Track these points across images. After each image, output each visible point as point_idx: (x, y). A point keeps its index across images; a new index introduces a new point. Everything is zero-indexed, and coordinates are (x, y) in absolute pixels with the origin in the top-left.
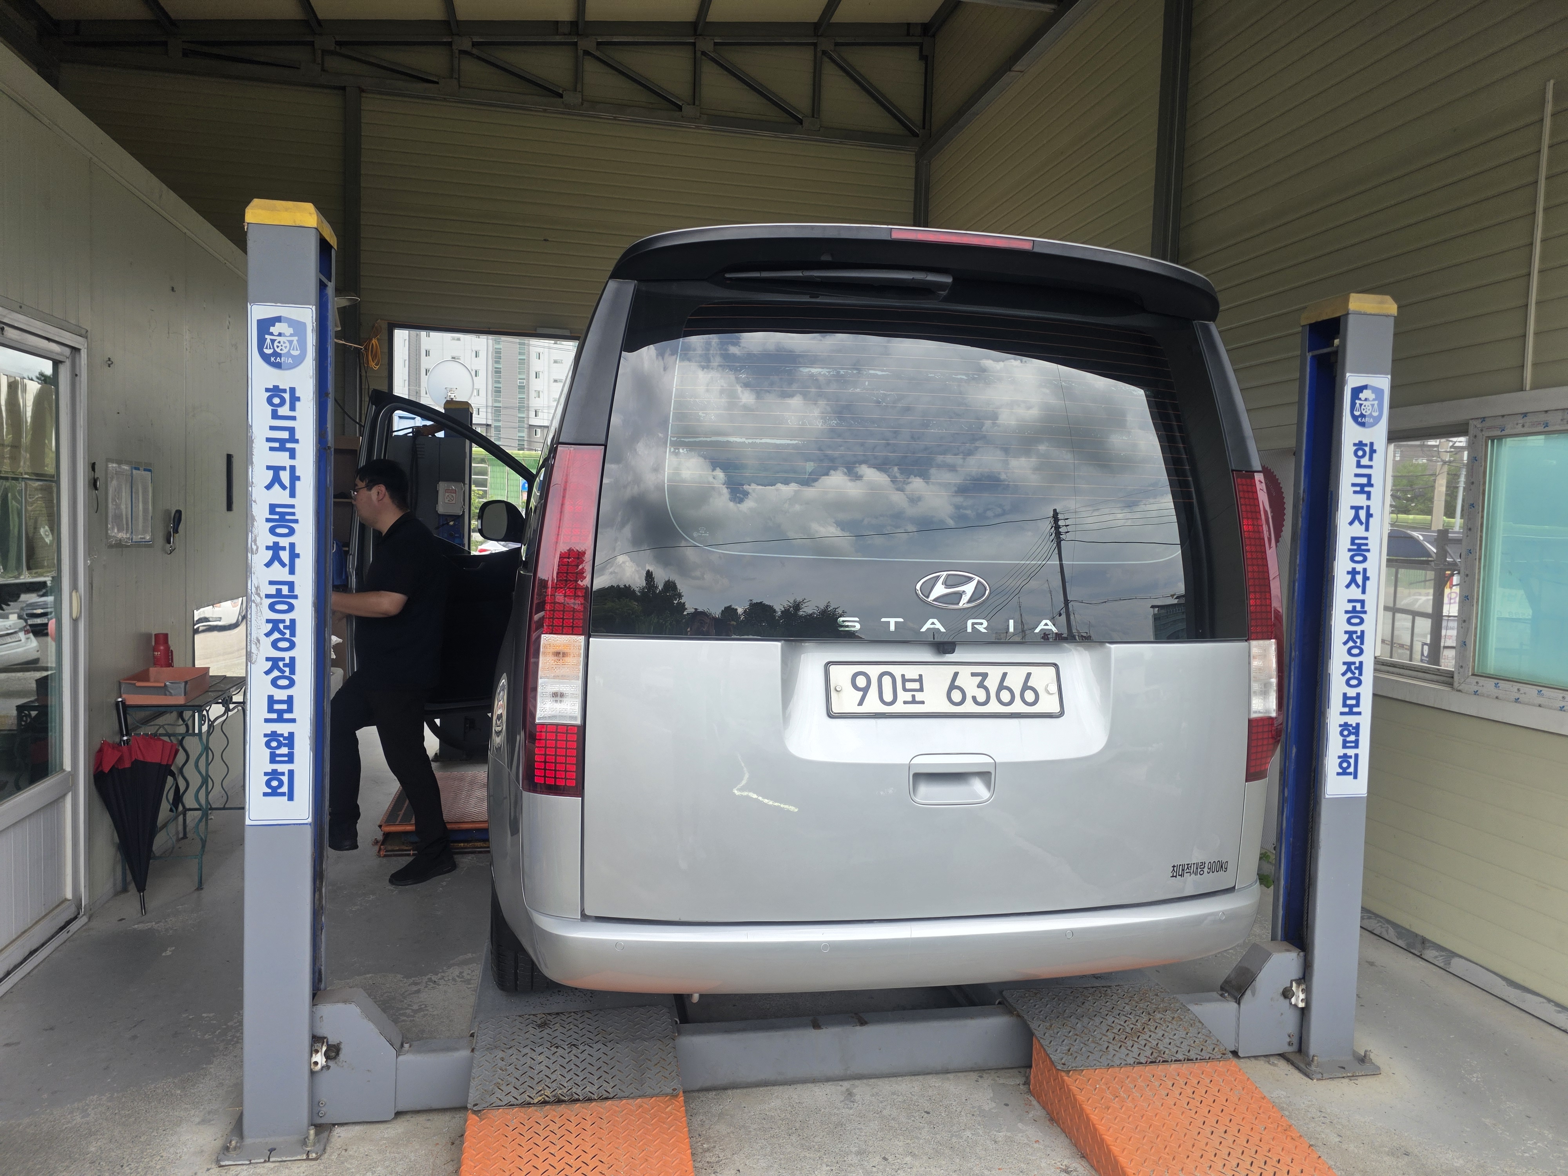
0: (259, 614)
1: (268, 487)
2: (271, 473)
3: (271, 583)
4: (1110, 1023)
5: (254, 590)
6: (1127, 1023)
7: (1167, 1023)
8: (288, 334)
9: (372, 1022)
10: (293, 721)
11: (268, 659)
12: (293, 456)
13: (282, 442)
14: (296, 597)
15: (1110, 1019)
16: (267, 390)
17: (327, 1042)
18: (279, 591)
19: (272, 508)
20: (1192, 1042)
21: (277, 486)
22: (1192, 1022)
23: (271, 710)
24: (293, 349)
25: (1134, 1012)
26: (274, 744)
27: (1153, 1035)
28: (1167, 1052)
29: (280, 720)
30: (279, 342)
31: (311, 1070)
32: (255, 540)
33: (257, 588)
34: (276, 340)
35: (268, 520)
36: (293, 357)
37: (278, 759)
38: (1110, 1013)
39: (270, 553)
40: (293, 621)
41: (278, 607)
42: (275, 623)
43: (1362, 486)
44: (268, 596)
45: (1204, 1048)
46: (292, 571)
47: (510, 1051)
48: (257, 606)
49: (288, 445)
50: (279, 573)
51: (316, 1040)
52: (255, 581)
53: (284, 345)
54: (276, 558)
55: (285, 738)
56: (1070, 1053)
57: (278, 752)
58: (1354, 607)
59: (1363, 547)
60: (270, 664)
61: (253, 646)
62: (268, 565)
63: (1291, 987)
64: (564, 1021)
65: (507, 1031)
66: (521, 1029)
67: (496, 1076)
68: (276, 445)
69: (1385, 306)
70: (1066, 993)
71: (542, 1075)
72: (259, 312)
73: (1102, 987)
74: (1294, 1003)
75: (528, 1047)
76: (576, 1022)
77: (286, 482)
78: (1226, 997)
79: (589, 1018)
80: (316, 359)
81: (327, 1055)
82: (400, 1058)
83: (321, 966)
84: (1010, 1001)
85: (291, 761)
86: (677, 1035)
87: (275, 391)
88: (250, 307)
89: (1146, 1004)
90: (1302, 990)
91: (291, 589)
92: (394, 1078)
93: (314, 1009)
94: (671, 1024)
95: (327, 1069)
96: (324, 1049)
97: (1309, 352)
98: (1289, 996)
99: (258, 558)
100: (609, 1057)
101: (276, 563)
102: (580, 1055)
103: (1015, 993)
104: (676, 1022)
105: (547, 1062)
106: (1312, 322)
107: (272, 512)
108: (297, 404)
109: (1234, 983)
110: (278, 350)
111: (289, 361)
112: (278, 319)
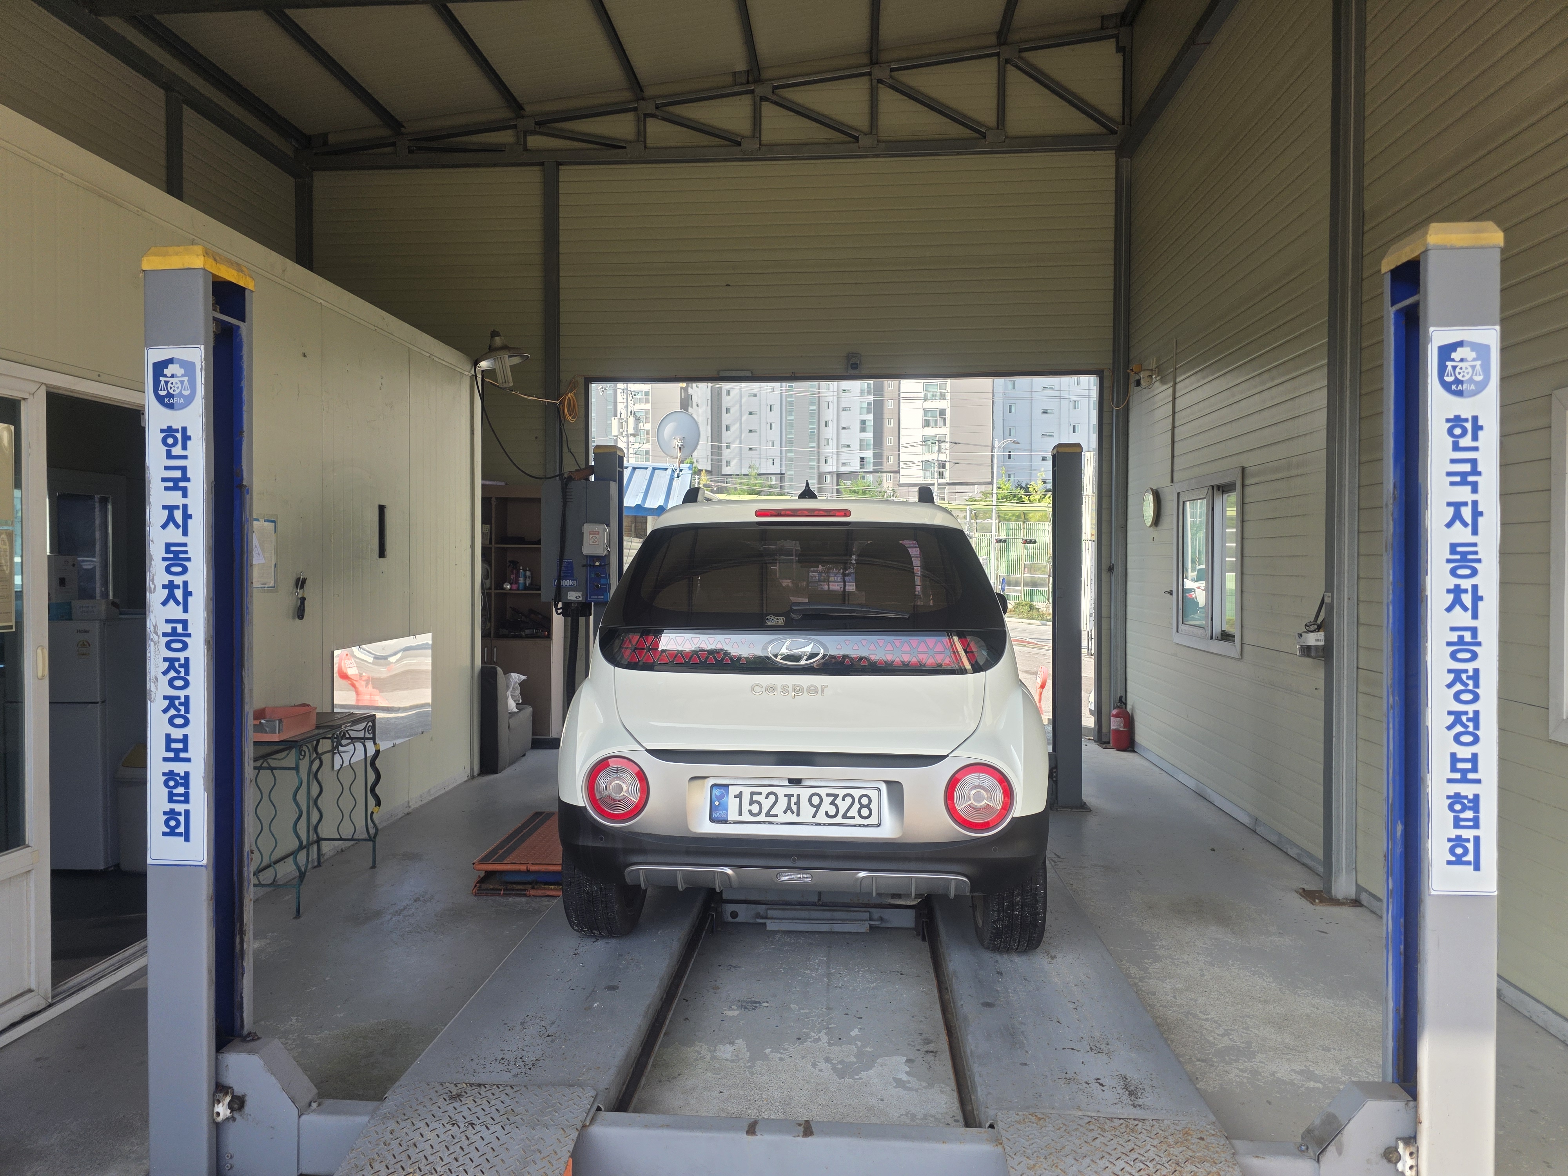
0: (157, 652)
1: (164, 526)
2: (166, 512)
3: (168, 621)
4: (1117, 1170)
5: (152, 628)
6: (1142, 1172)
8: (179, 375)
9: (275, 1076)
10: (188, 760)
11: (165, 698)
12: (185, 495)
13: (175, 481)
14: (189, 635)
16: (162, 431)
17: (233, 1093)
18: (174, 629)
19: (168, 546)
21: (171, 525)
23: (168, 749)
24: (185, 390)
26: (172, 783)
29: (177, 759)
30: (172, 383)
31: (214, 1120)
32: (153, 580)
33: (155, 627)
34: (169, 381)
35: (164, 559)
36: (184, 397)
37: (175, 798)
39: (167, 591)
40: (187, 660)
41: (175, 645)
42: (171, 661)
43: (1464, 475)
44: (165, 635)
46: (185, 610)
47: (403, 1124)
48: (155, 644)
49: (181, 484)
50: (174, 611)
51: (220, 1088)
52: (153, 621)
53: (176, 386)
54: (171, 596)
55: (181, 778)
57: (175, 791)
58: (1461, 638)
59: (1470, 557)
60: (167, 702)
61: (152, 684)
62: (164, 603)
63: (1396, 1149)
64: (480, 1094)
65: (417, 1100)
66: (431, 1099)
67: (376, 1150)
68: (171, 484)
69: (1485, 235)
70: (1081, 1122)
71: (421, 1155)
72: (155, 355)
73: (1135, 1119)
74: (1400, 1169)
75: (425, 1121)
76: (492, 1097)
77: (179, 520)
78: (1304, 1151)
79: (507, 1094)
80: (206, 398)
81: (230, 1106)
82: (304, 1118)
83: (242, 1012)
84: (1000, 1125)
85: (187, 801)
86: (588, 1124)
87: (169, 432)
88: (146, 351)
89: (1181, 1149)
90: (1411, 1154)
91: (185, 628)
92: (297, 1138)
93: (220, 1057)
94: (587, 1111)
95: (231, 1121)
96: (228, 1099)
97: (1392, 306)
98: (1394, 1159)
99: (155, 596)
100: (501, 1142)
101: (172, 602)
102: (472, 1137)
103: (1014, 1115)
104: (599, 1109)
105: (434, 1141)
106: (1393, 267)
107: (167, 551)
108: (189, 443)
109: (1316, 1133)
110: (171, 391)
111: (182, 401)
112: (171, 361)
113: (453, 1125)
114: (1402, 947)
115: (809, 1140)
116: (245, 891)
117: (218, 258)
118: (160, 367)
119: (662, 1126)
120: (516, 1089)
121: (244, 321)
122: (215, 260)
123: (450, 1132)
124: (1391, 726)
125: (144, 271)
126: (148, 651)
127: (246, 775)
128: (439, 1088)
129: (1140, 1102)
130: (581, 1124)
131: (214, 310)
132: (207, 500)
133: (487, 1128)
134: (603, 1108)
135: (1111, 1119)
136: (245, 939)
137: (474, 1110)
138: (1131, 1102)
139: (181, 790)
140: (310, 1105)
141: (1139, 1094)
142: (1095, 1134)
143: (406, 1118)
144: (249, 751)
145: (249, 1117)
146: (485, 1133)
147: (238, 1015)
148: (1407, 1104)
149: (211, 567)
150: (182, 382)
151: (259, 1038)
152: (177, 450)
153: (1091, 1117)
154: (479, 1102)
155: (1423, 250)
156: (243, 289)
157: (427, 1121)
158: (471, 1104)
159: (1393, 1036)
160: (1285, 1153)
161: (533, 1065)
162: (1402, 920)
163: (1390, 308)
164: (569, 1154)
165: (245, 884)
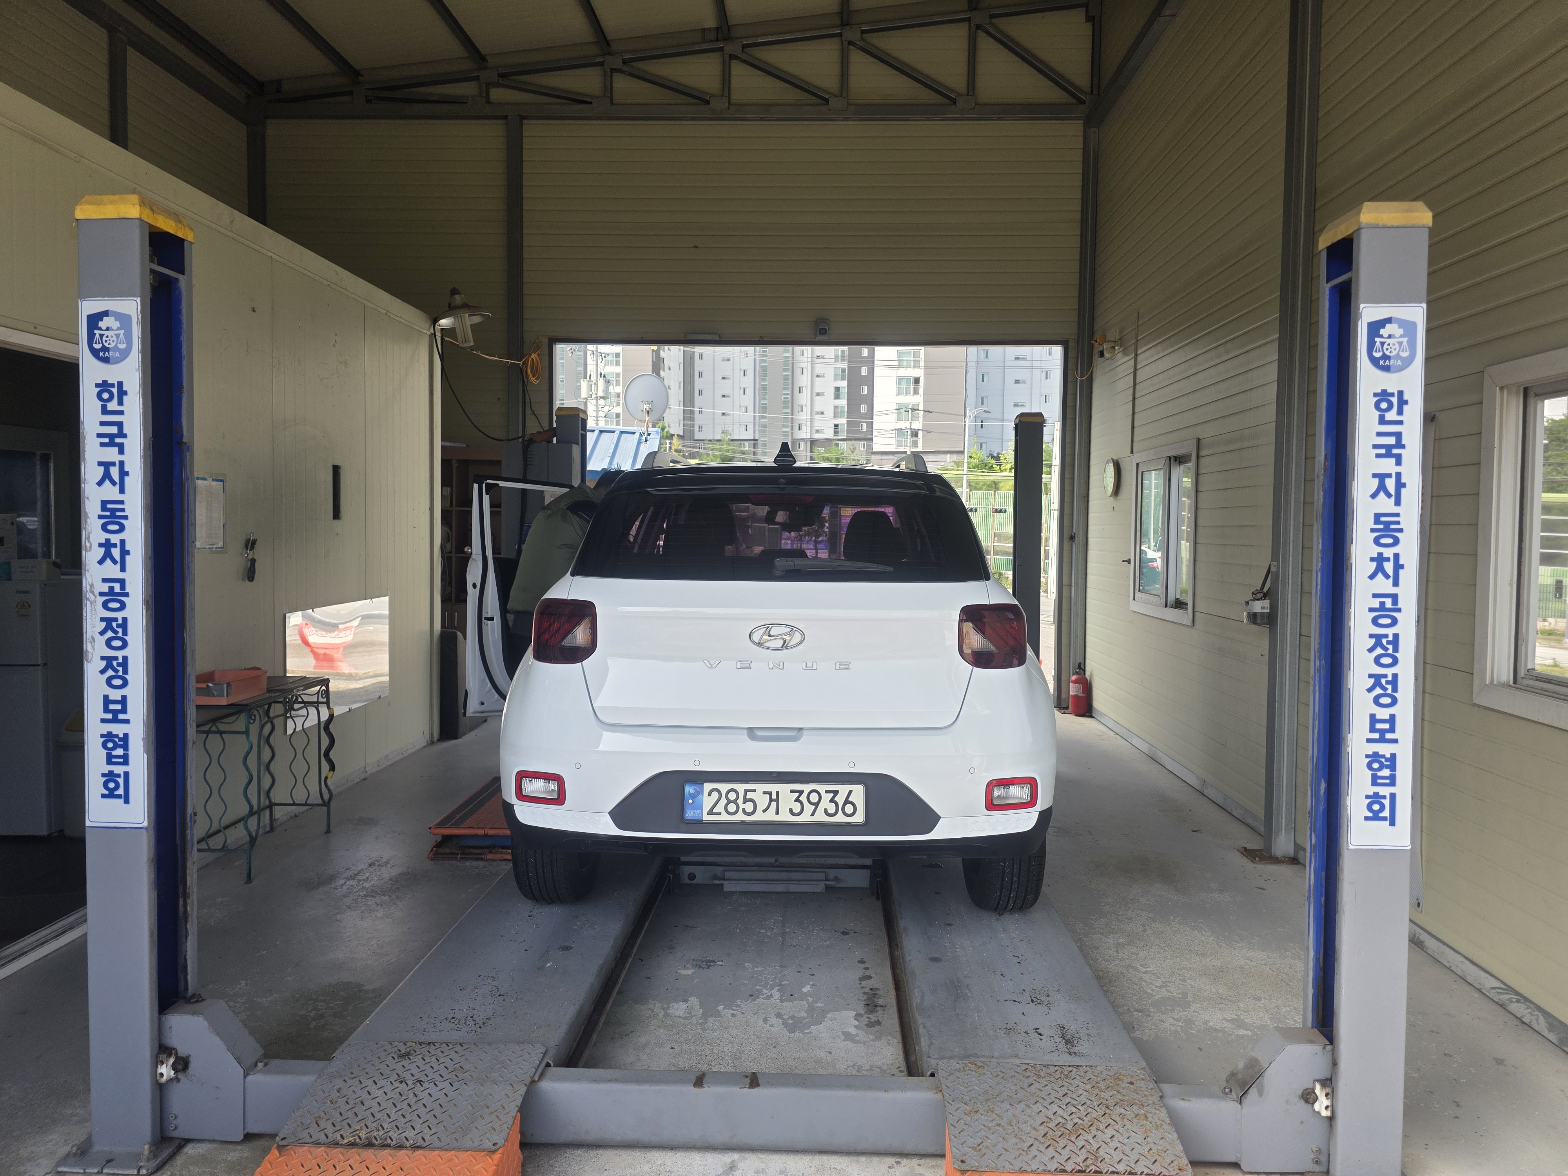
0: (93, 612)
1: (100, 483)
2: (102, 468)
3: (105, 580)
4: (1050, 1114)
5: (88, 587)
6: (1073, 1115)
7: (1126, 1122)
8: (115, 328)
9: (220, 1036)
10: (127, 721)
11: (103, 658)
12: (121, 452)
13: (111, 437)
14: (127, 595)
15: (1054, 1108)
16: (97, 385)
17: (176, 1054)
18: (111, 588)
19: (104, 503)
20: (1147, 1150)
21: (107, 482)
22: (1159, 1122)
23: (106, 710)
24: (120, 343)
25: (1088, 1102)
26: (110, 745)
27: (1099, 1134)
28: (1106, 1160)
29: (115, 720)
30: (107, 337)
31: (157, 1081)
32: (88, 538)
33: (92, 586)
34: (104, 335)
35: (100, 517)
36: (120, 350)
37: (114, 760)
38: (1057, 1100)
39: (102, 550)
40: (125, 620)
41: (112, 605)
42: (109, 621)
43: (1389, 447)
44: (101, 594)
45: (1159, 1158)
46: (123, 569)
47: (350, 1082)
48: (91, 604)
49: (118, 440)
50: (111, 570)
51: (163, 1050)
52: (89, 580)
53: (112, 339)
54: (108, 555)
55: (120, 740)
56: (978, 1148)
57: (114, 753)
58: (1382, 604)
59: (1393, 526)
60: (104, 663)
61: (89, 644)
62: (101, 562)
63: (1313, 1089)
64: (429, 1052)
65: (365, 1058)
66: (379, 1058)
67: (322, 1109)
68: (106, 440)
69: (1416, 214)
70: (1018, 1070)
71: (368, 1113)
72: (89, 307)
73: (1069, 1066)
74: (1317, 1110)
75: (372, 1079)
76: (441, 1054)
77: (116, 478)
78: (1227, 1094)
79: (456, 1052)
80: (143, 352)
81: (174, 1067)
82: (250, 1078)
83: (186, 975)
84: (941, 1074)
85: (126, 762)
86: (537, 1079)
87: (104, 386)
88: (80, 303)
89: (1111, 1094)
90: (1327, 1095)
91: (123, 587)
92: (242, 1097)
93: (163, 1019)
94: (536, 1067)
95: (175, 1083)
96: (172, 1060)
97: (1327, 283)
98: (1311, 1101)
99: (91, 555)
100: (449, 1099)
101: (108, 561)
102: (420, 1093)
103: (955, 1063)
104: (548, 1065)
105: (382, 1098)
106: (1329, 244)
107: (104, 508)
108: (125, 398)
109: (1240, 1076)
110: (106, 345)
111: (118, 354)
112: (106, 313)
113: (401, 1082)
114: (1323, 899)
115: (755, 1091)
116: (188, 854)
117: (155, 208)
118: (94, 320)
119: (610, 1081)
120: (465, 1046)
121: (183, 274)
122: (152, 210)
123: (397, 1090)
124: (1317, 688)
125: (77, 220)
126: (84, 611)
127: (189, 737)
128: (388, 1047)
129: (1075, 1050)
130: (529, 1079)
131: (152, 261)
132: (145, 457)
133: (435, 1084)
134: (552, 1065)
135: (1047, 1066)
136: (189, 901)
137: (422, 1068)
138: (1067, 1050)
139: (119, 752)
140: (256, 1065)
141: (1075, 1042)
142: (1030, 1080)
143: (353, 1076)
144: (191, 714)
145: (193, 1077)
146: (433, 1090)
147: (182, 977)
148: (1324, 1048)
149: (149, 525)
150: (118, 336)
151: (203, 1000)
152: (113, 406)
153: (1028, 1064)
154: (428, 1059)
155: (1356, 228)
156: (180, 242)
157: (374, 1079)
158: (420, 1063)
159: (1313, 984)
160: (1211, 1096)
161: (484, 1023)
162: (1324, 874)
163: (1326, 285)
164: (517, 1109)
165: (189, 846)
